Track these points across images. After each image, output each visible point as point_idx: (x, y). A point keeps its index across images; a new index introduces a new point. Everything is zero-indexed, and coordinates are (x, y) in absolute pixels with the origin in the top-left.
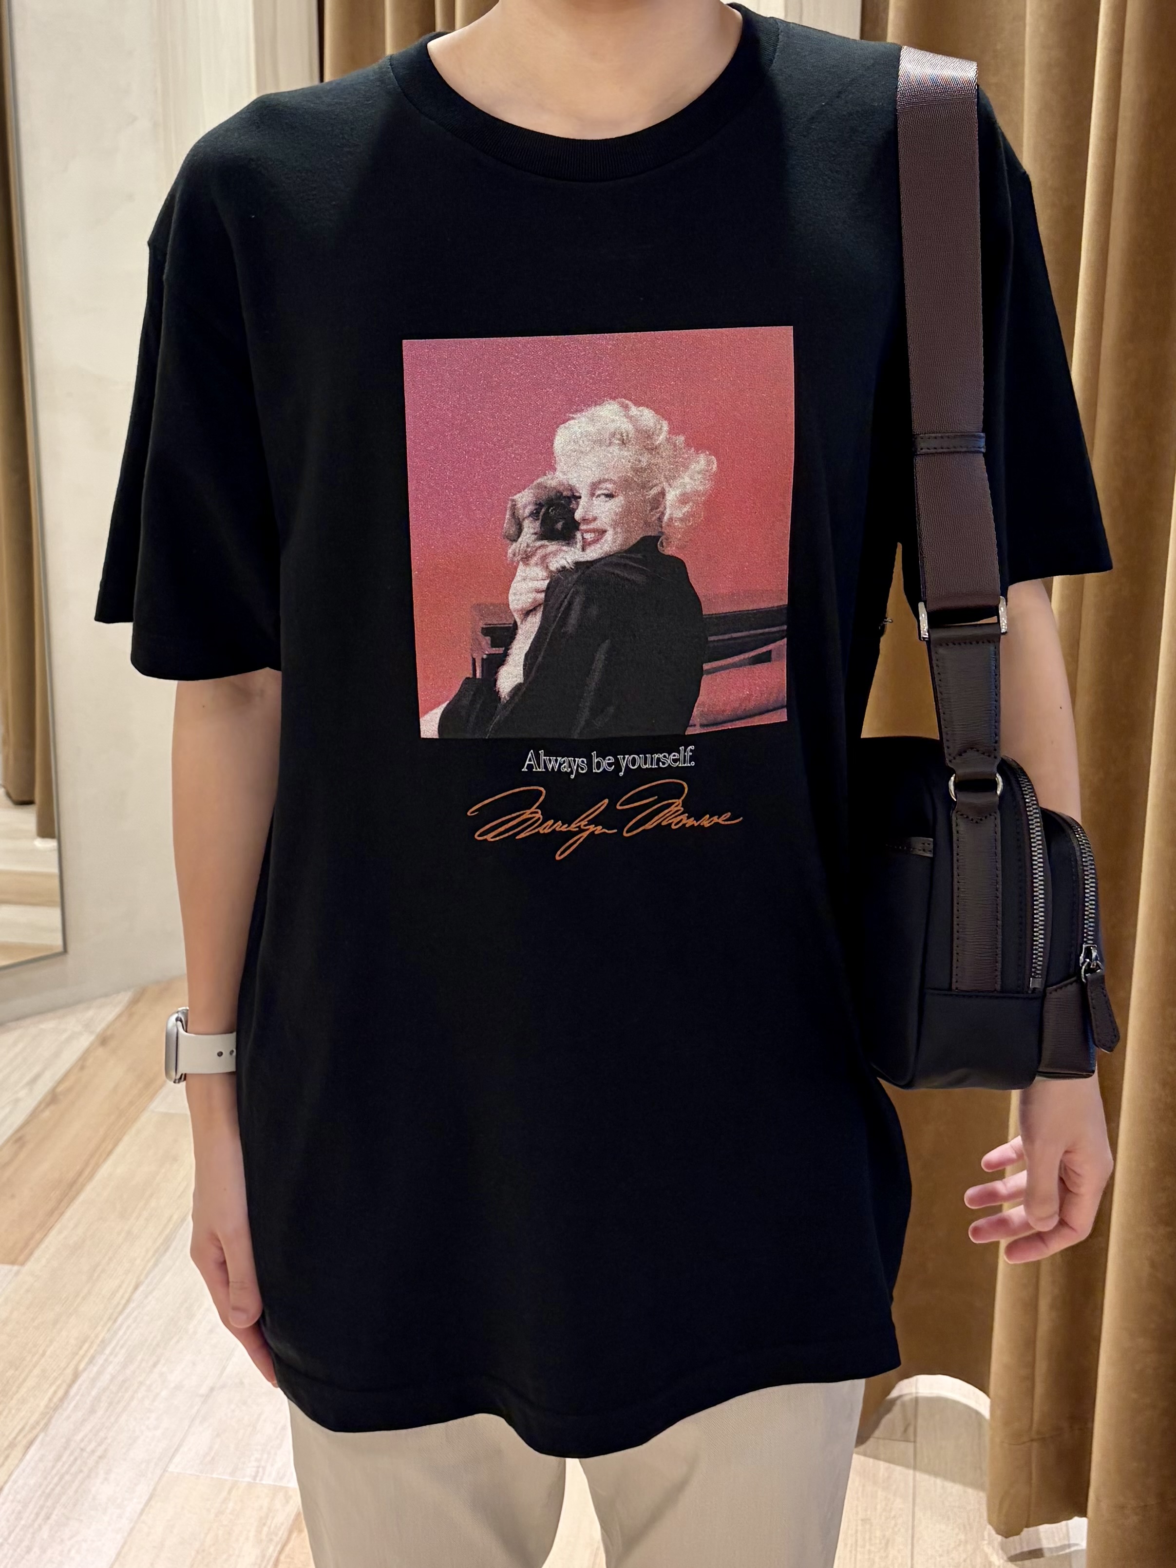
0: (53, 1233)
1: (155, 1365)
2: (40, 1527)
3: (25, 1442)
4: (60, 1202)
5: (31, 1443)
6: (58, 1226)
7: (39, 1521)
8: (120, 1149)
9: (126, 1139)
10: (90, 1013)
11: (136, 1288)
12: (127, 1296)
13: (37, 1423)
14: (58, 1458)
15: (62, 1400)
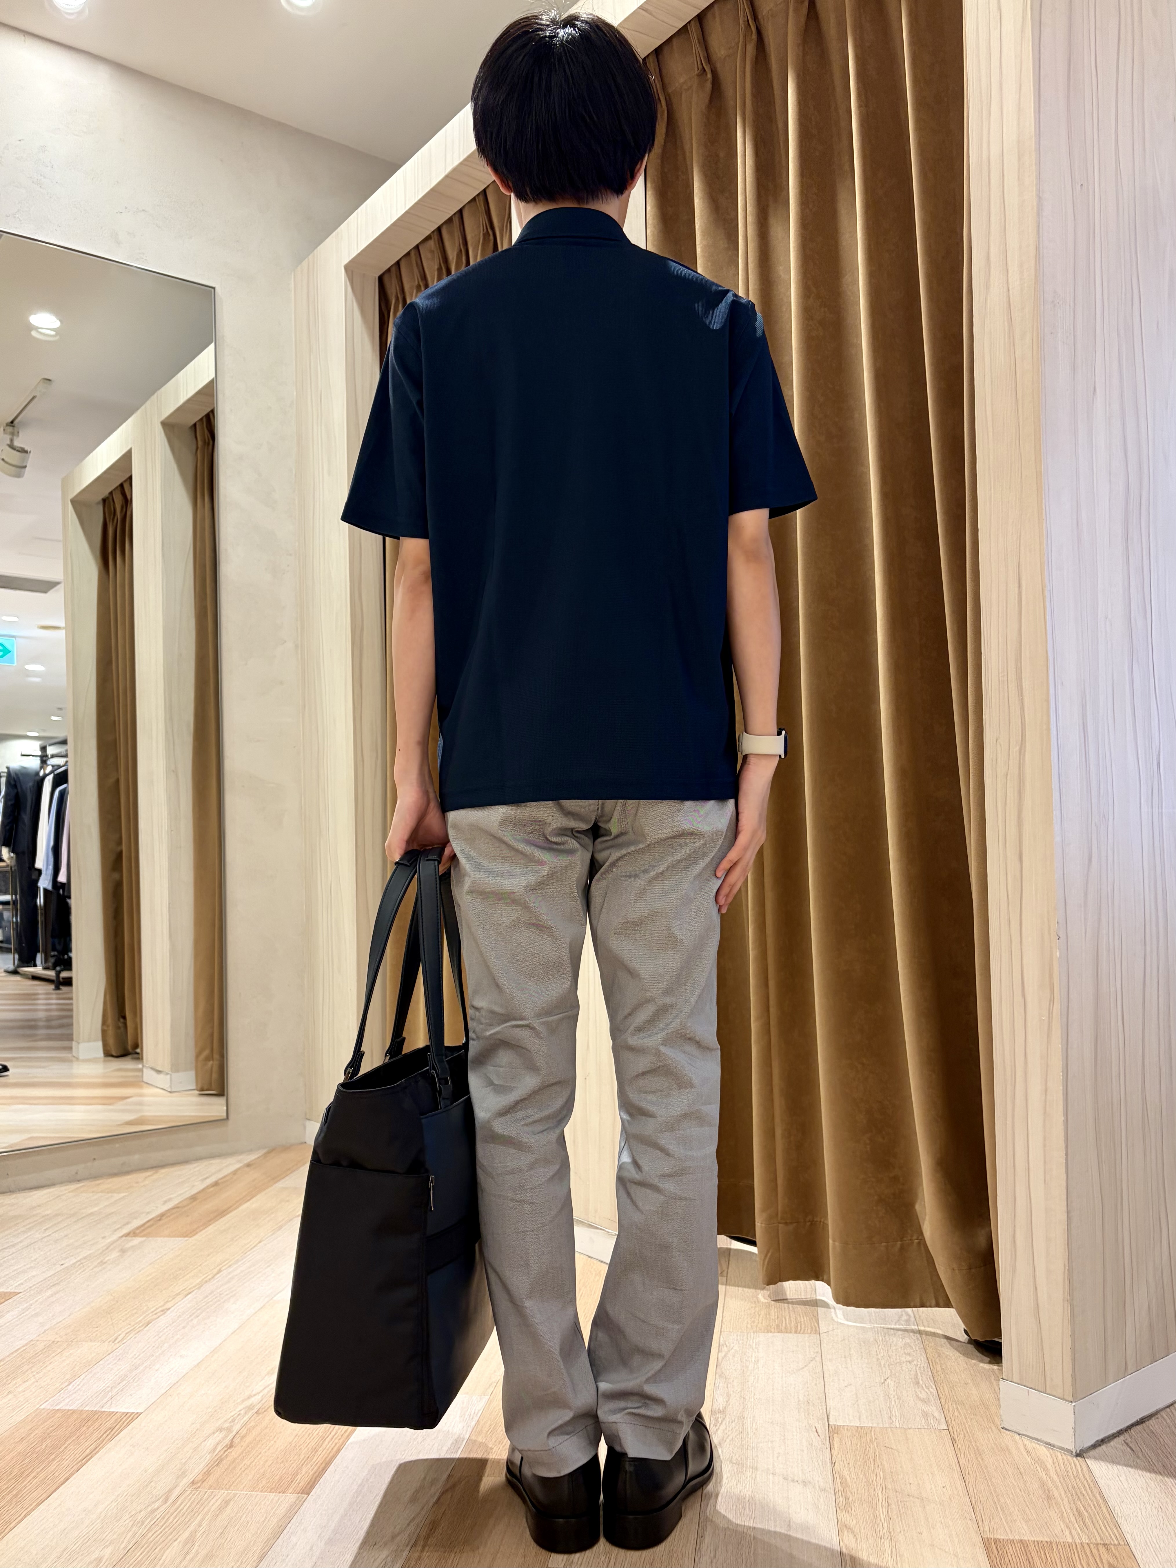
0: (211, 1227)
1: (268, 1266)
2: (192, 1320)
3: (186, 1293)
4: (216, 1217)
5: (190, 1293)
6: (214, 1224)
7: (192, 1317)
8: (254, 1199)
9: (258, 1197)
10: (241, 1157)
11: (260, 1242)
12: (254, 1245)
13: (194, 1287)
14: (207, 1297)
15: (210, 1279)
